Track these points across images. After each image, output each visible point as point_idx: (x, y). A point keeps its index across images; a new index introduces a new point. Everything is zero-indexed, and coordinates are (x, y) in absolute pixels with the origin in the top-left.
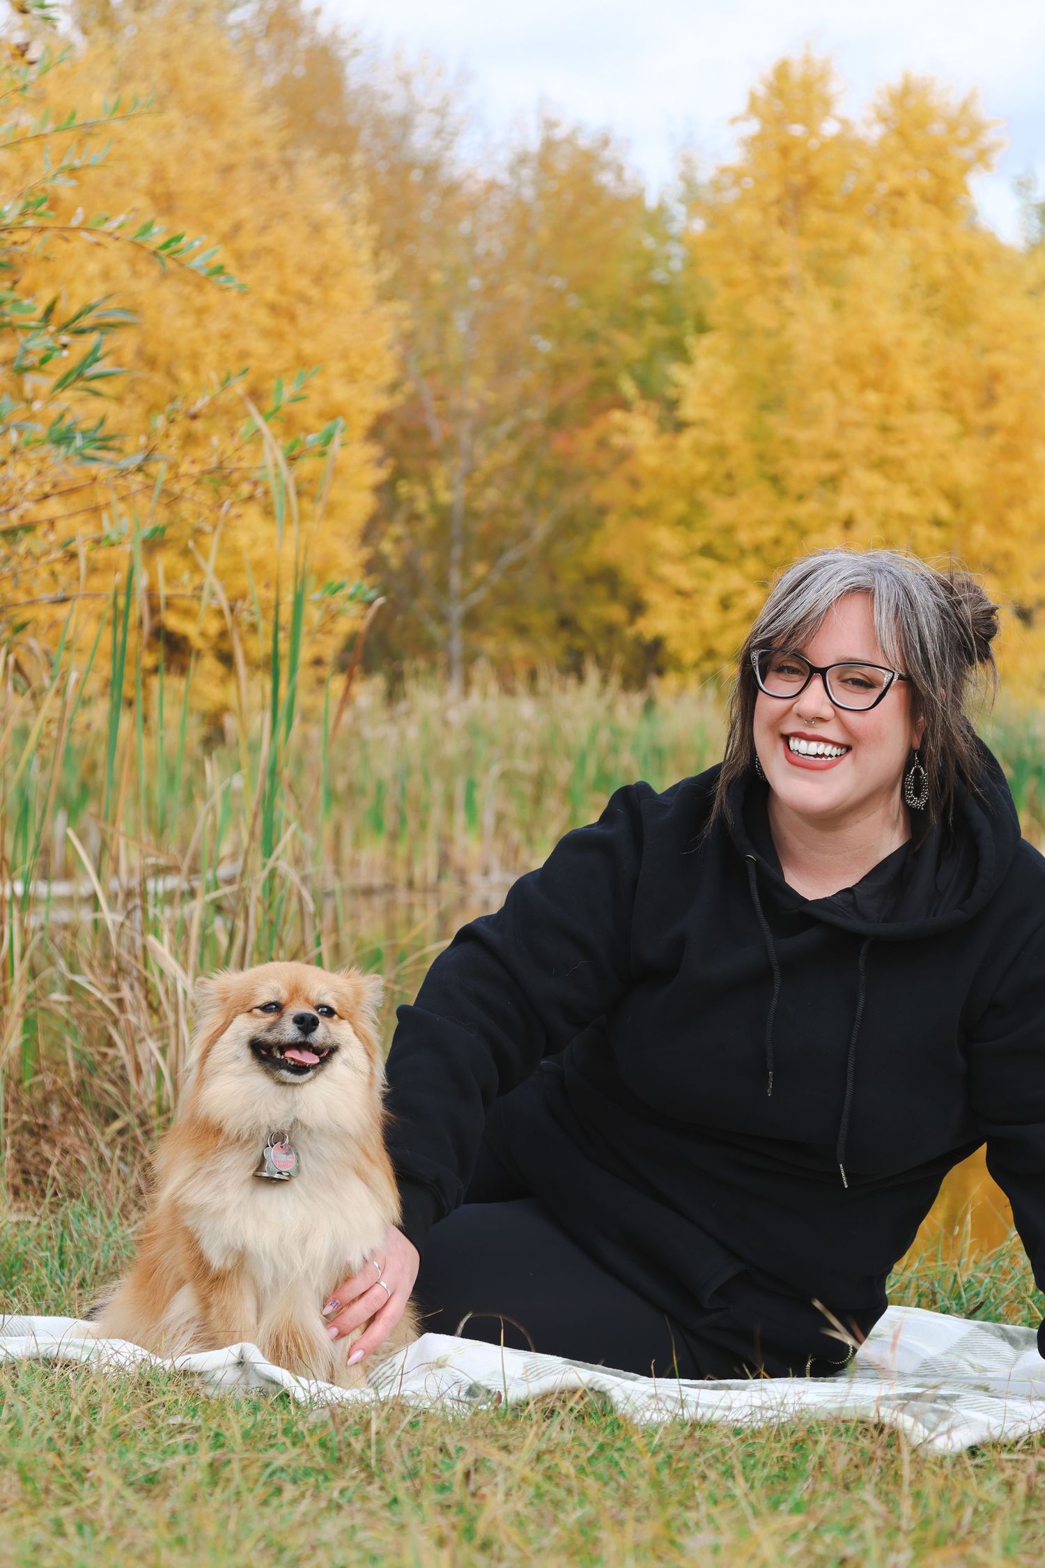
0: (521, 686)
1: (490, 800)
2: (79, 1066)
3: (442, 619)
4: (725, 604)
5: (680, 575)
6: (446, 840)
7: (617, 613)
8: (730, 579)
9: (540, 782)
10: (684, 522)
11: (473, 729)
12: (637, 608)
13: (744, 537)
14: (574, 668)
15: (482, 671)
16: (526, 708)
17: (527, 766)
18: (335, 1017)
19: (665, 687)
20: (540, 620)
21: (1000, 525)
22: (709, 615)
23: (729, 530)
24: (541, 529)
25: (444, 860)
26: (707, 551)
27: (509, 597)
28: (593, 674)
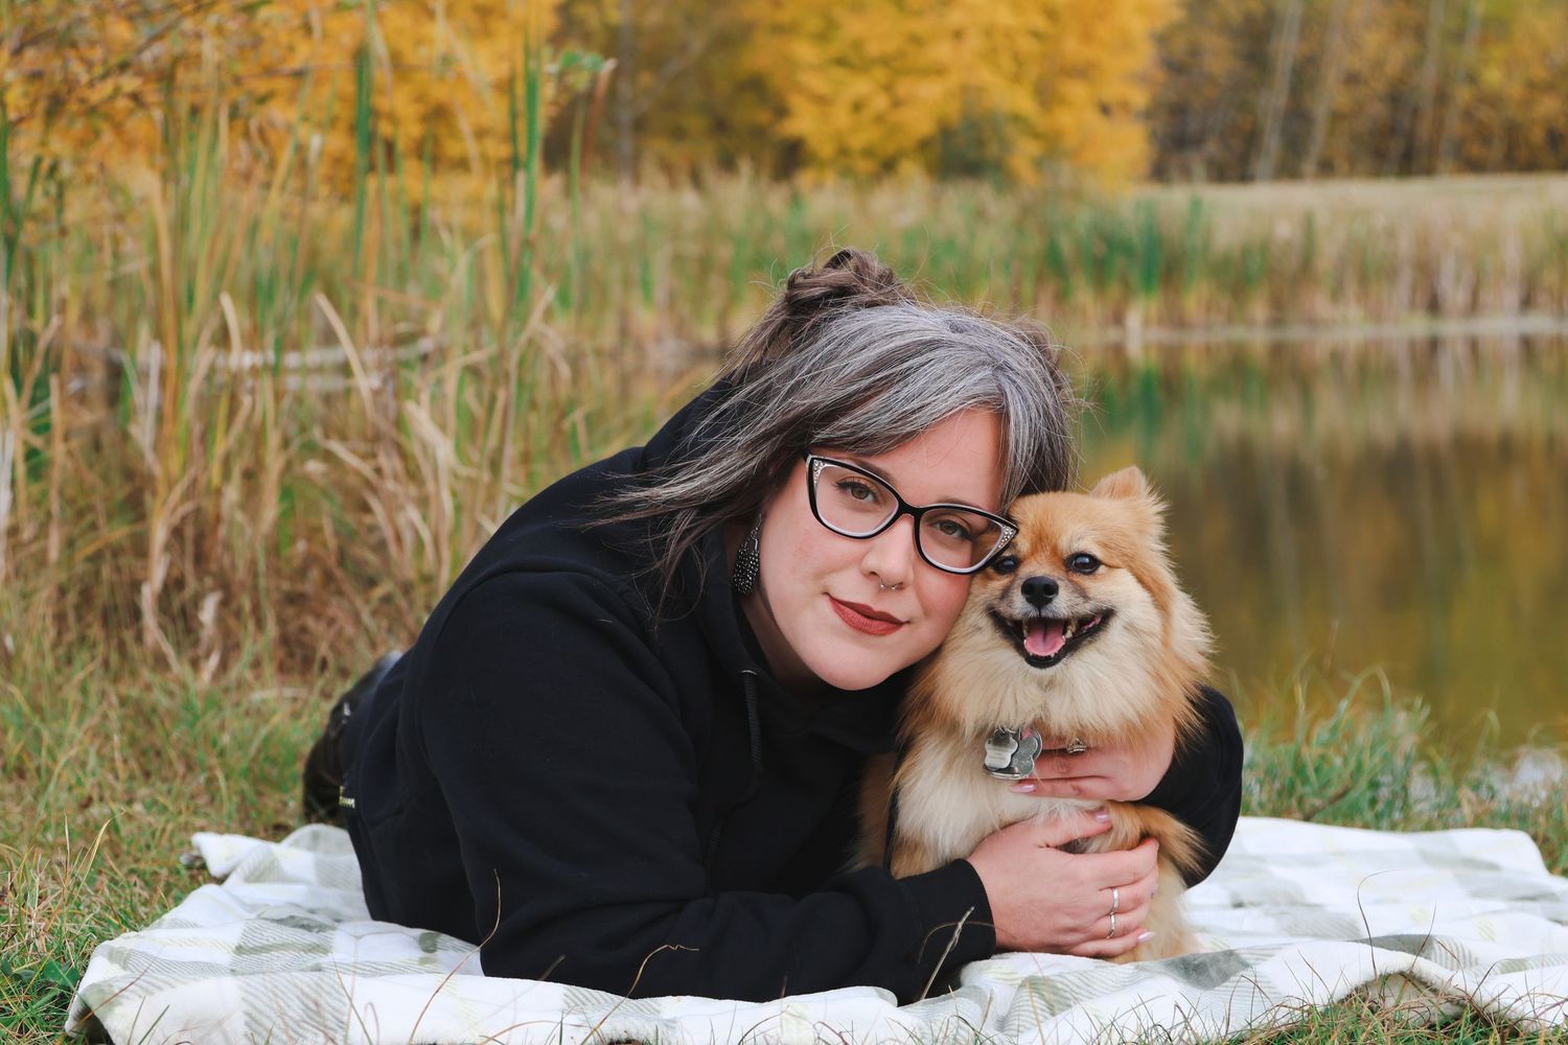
0: (684, 179)
1: (662, 277)
2: (337, 534)
3: (613, 123)
4: (857, 107)
5: (816, 83)
6: (624, 315)
7: (763, 116)
8: (859, 86)
9: (705, 265)
10: (822, 38)
11: (644, 216)
12: (782, 112)
13: (873, 49)
14: (728, 164)
15: (649, 168)
16: (689, 199)
17: (692, 249)
18: (1102, 569)
19: (805, 179)
20: (696, 123)
21: (1087, 37)
22: (841, 117)
23: (857, 45)
24: (698, 44)
25: (624, 332)
26: (841, 62)
27: (671, 105)
28: (745, 167)
